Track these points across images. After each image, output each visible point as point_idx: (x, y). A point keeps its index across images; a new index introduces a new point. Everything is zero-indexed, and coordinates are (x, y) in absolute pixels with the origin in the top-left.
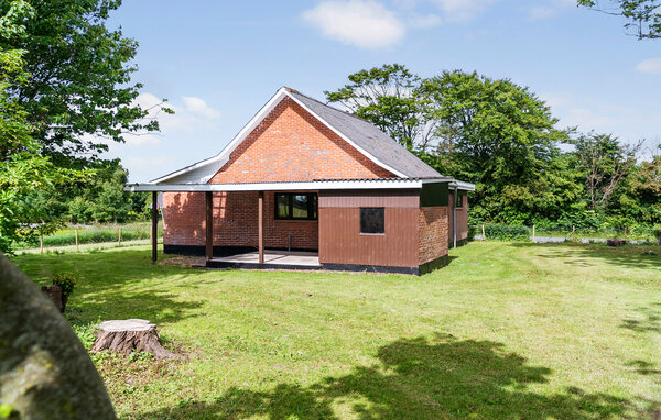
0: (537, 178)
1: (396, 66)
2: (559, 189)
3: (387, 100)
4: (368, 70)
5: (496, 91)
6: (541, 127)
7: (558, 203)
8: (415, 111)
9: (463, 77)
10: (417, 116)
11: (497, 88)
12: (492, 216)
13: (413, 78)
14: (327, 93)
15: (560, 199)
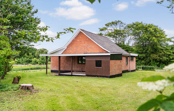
0: (161, 52)
1: (119, 21)
2: (168, 56)
3: (116, 30)
4: (111, 22)
5: (148, 27)
6: (161, 37)
7: (167, 60)
8: (125, 33)
9: (138, 23)
10: (126, 35)
11: (149, 26)
12: (148, 64)
13: (124, 24)
14: (99, 29)
15: (168, 59)
